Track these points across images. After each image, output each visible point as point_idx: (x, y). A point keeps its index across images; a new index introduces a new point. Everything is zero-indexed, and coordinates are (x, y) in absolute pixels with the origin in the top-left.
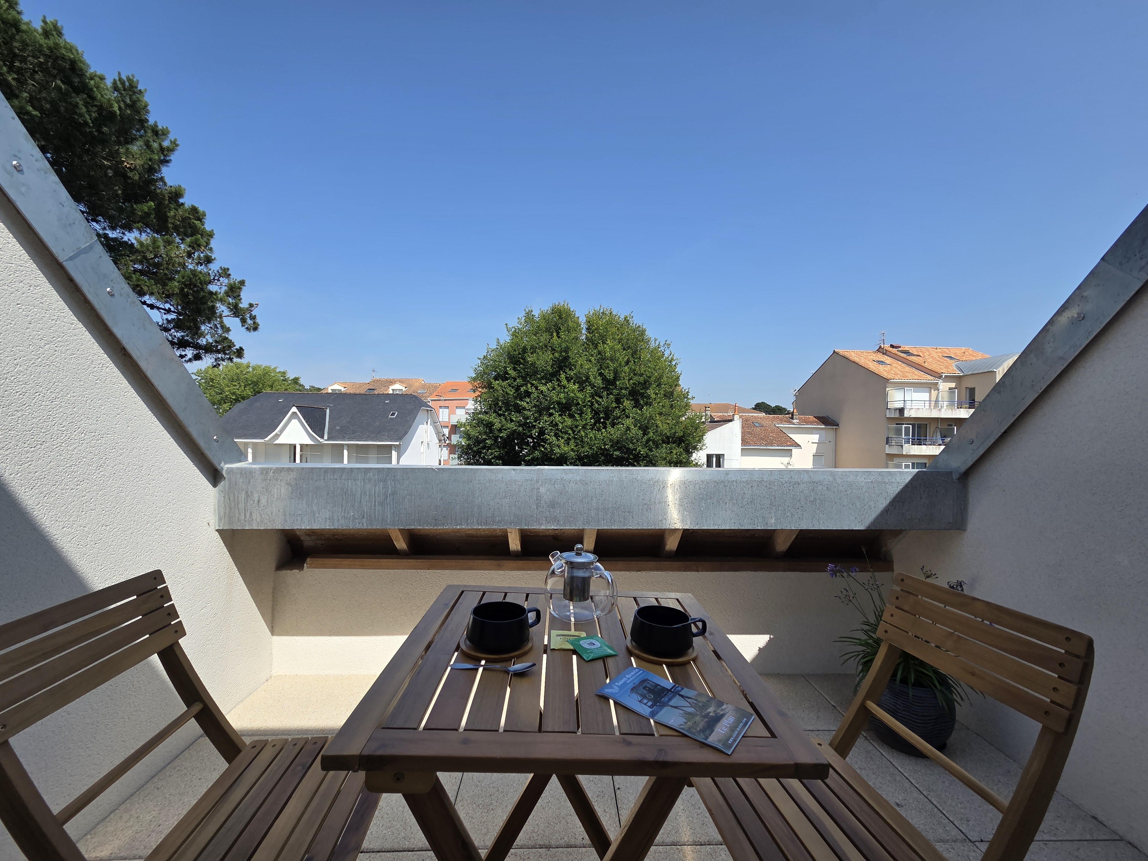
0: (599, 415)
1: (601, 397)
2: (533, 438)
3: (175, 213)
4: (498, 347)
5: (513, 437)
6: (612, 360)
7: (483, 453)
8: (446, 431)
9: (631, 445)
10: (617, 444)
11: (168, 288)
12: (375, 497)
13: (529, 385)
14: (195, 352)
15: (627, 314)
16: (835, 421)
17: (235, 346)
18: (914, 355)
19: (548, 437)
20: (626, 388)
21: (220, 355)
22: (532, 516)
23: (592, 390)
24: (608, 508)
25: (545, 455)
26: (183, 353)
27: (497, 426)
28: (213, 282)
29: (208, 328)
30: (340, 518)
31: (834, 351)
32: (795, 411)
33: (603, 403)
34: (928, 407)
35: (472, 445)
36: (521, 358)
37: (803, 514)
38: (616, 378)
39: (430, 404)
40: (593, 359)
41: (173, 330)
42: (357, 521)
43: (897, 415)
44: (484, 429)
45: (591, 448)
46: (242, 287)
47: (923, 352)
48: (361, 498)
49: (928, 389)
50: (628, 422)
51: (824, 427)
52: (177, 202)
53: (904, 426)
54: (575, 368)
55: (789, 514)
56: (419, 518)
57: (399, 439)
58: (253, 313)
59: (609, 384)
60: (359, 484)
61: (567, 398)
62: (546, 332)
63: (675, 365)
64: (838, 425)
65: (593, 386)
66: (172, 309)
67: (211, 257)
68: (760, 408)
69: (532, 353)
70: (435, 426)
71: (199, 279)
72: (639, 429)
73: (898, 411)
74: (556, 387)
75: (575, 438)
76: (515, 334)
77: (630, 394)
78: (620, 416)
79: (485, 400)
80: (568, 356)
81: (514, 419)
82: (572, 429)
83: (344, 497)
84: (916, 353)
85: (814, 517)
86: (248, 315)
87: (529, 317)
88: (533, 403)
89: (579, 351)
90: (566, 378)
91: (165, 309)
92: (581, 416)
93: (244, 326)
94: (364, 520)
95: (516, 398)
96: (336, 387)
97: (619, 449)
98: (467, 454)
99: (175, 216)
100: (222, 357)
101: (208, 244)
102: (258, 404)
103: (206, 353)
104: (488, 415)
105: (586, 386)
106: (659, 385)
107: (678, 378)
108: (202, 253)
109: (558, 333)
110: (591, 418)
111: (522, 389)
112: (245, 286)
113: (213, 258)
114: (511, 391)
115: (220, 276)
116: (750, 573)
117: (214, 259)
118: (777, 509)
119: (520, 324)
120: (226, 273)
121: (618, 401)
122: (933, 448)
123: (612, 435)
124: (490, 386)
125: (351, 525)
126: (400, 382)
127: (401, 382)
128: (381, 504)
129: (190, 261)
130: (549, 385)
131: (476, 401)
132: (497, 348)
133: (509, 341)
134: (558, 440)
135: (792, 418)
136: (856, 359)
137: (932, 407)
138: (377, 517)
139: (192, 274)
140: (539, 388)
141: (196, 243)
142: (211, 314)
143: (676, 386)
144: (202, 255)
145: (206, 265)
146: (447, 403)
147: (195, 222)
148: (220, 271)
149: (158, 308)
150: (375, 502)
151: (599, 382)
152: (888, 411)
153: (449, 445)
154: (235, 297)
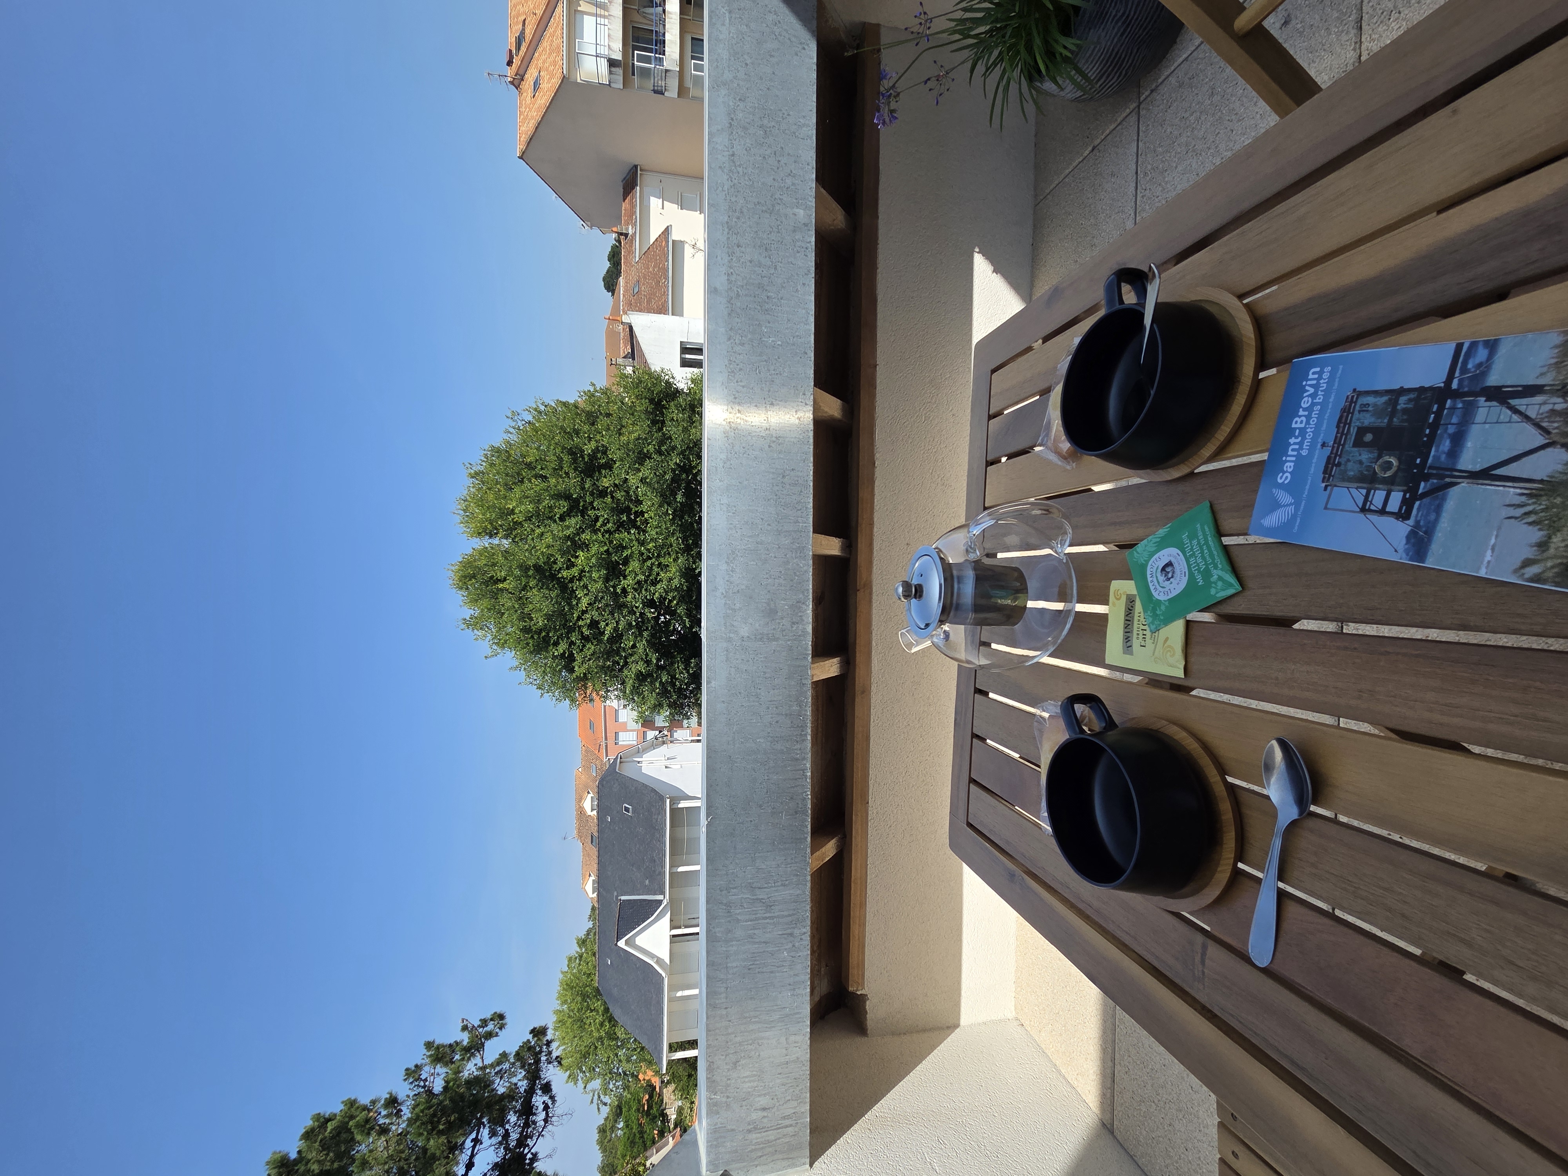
0: (624, 521)
1: (597, 519)
2: (659, 614)
3: (314, 1163)
4: (522, 669)
5: (657, 643)
6: (539, 502)
7: (681, 685)
8: (651, 734)
9: (667, 477)
10: (666, 497)
11: (438, 1153)
12: (757, 919)
13: (580, 623)
14: (539, 1092)
15: (466, 472)
16: (630, 170)
17: (528, 1040)
18: (523, 29)
19: (657, 595)
20: (583, 481)
21: (542, 1058)
22: (790, 649)
23: (587, 532)
24: (778, 514)
25: (683, 598)
26: (541, 1107)
27: (641, 667)
28: (429, 1087)
29: (502, 1082)
30: (792, 973)
31: (520, 158)
32: (615, 229)
33: (606, 516)
34: (606, 20)
35: (670, 701)
36: (540, 633)
37: (789, 154)
38: (567, 497)
39: (612, 757)
40: (538, 531)
41: (507, 1127)
42: (797, 944)
43: (619, 71)
44: (646, 685)
45: (673, 534)
46: (435, 1046)
47: (518, 15)
48: (760, 943)
49: (578, 16)
50: (633, 481)
51: (638, 188)
52: (296, 1162)
53: (636, 63)
54: (552, 555)
55: (789, 181)
56: (792, 842)
57: (662, 799)
58: (477, 1023)
59: (576, 507)
60: (735, 948)
61: (600, 566)
62: (497, 598)
63: (546, 406)
64: (636, 167)
65: (581, 530)
66: (473, 1135)
67: (386, 1099)
68: (613, 285)
69: (531, 619)
70: (643, 751)
71: (422, 1111)
72: (643, 465)
73: (613, 69)
74: (582, 584)
75: (659, 556)
76: (503, 645)
77: (591, 476)
78: (625, 491)
79: (605, 684)
80: (534, 566)
81: (632, 643)
82: (644, 561)
83: (757, 970)
84: (521, 26)
85: (794, 133)
86: (481, 1030)
87: (474, 623)
88: (606, 617)
89: (527, 550)
90: (568, 568)
91: (474, 1147)
92: (625, 548)
93: (497, 1033)
94: (797, 932)
95: (600, 641)
96: (589, 887)
97: (674, 494)
98: (682, 706)
99: (319, 1162)
100: (546, 1055)
101: (365, 1108)
102: (615, 991)
103: (539, 1078)
104: (627, 680)
105: (579, 539)
106: (577, 432)
107: (565, 404)
108: (380, 1113)
109: (498, 581)
110: (629, 533)
111: (586, 632)
112: (434, 1041)
113: (388, 1096)
114: (589, 648)
115: (419, 1079)
116: (879, 277)
117: (391, 1094)
118: (779, 202)
119: (485, 636)
120: (414, 1072)
121: (603, 493)
122: (669, 22)
123: (653, 504)
124: (584, 678)
125: (805, 953)
126: (580, 801)
127: (580, 799)
128: (769, 907)
129: (394, 1128)
130: (580, 593)
131: (606, 698)
132: (525, 669)
133: (514, 652)
134: (661, 580)
135: (626, 235)
136: (531, 125)
137: (607, 14)
138: (791, 912)
139: (415, 1123)
140: (584, 609)
141: (364, 1126)
142: (481, 1082)
143: (577, 407)
144: (384, 1113)
145: (400, 1104)
146: (611, 735)
147: (329, 1130)
148: (411, 1080)
149: (472, 1156)
150: (766, 918)
151: (573, 522)
152: (613, 85)
153: (670, 730)
154: (453, 1051)
